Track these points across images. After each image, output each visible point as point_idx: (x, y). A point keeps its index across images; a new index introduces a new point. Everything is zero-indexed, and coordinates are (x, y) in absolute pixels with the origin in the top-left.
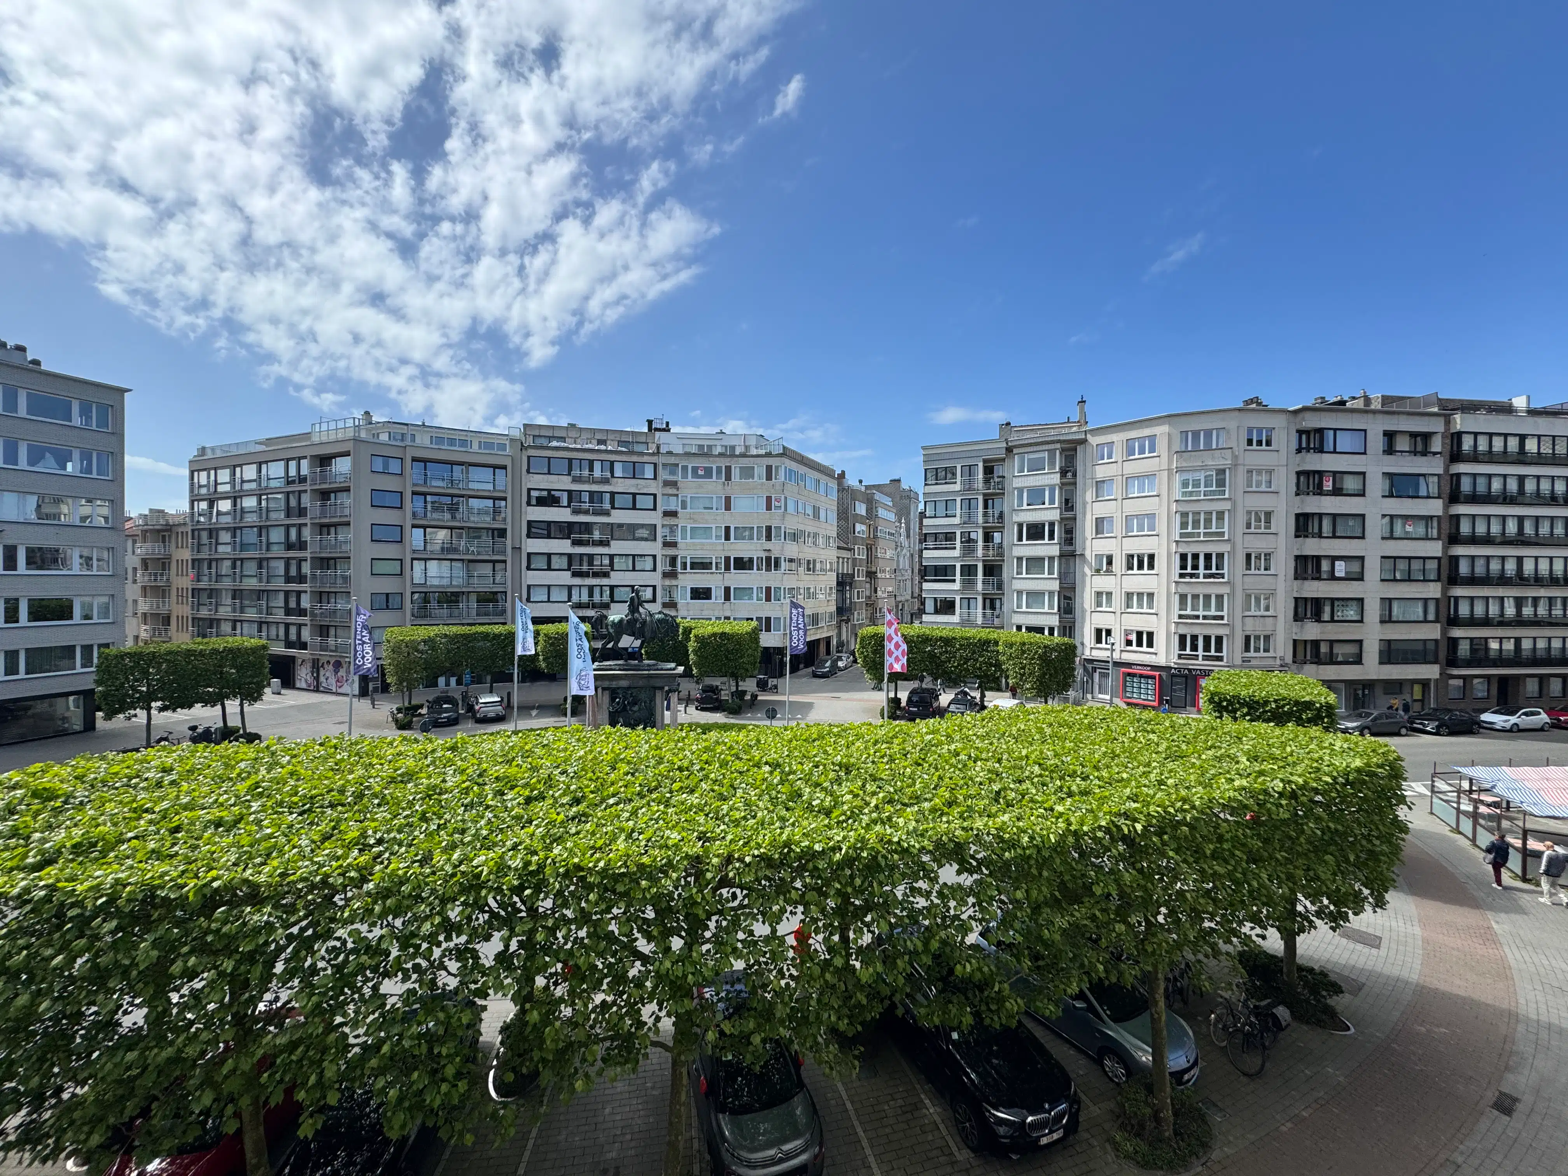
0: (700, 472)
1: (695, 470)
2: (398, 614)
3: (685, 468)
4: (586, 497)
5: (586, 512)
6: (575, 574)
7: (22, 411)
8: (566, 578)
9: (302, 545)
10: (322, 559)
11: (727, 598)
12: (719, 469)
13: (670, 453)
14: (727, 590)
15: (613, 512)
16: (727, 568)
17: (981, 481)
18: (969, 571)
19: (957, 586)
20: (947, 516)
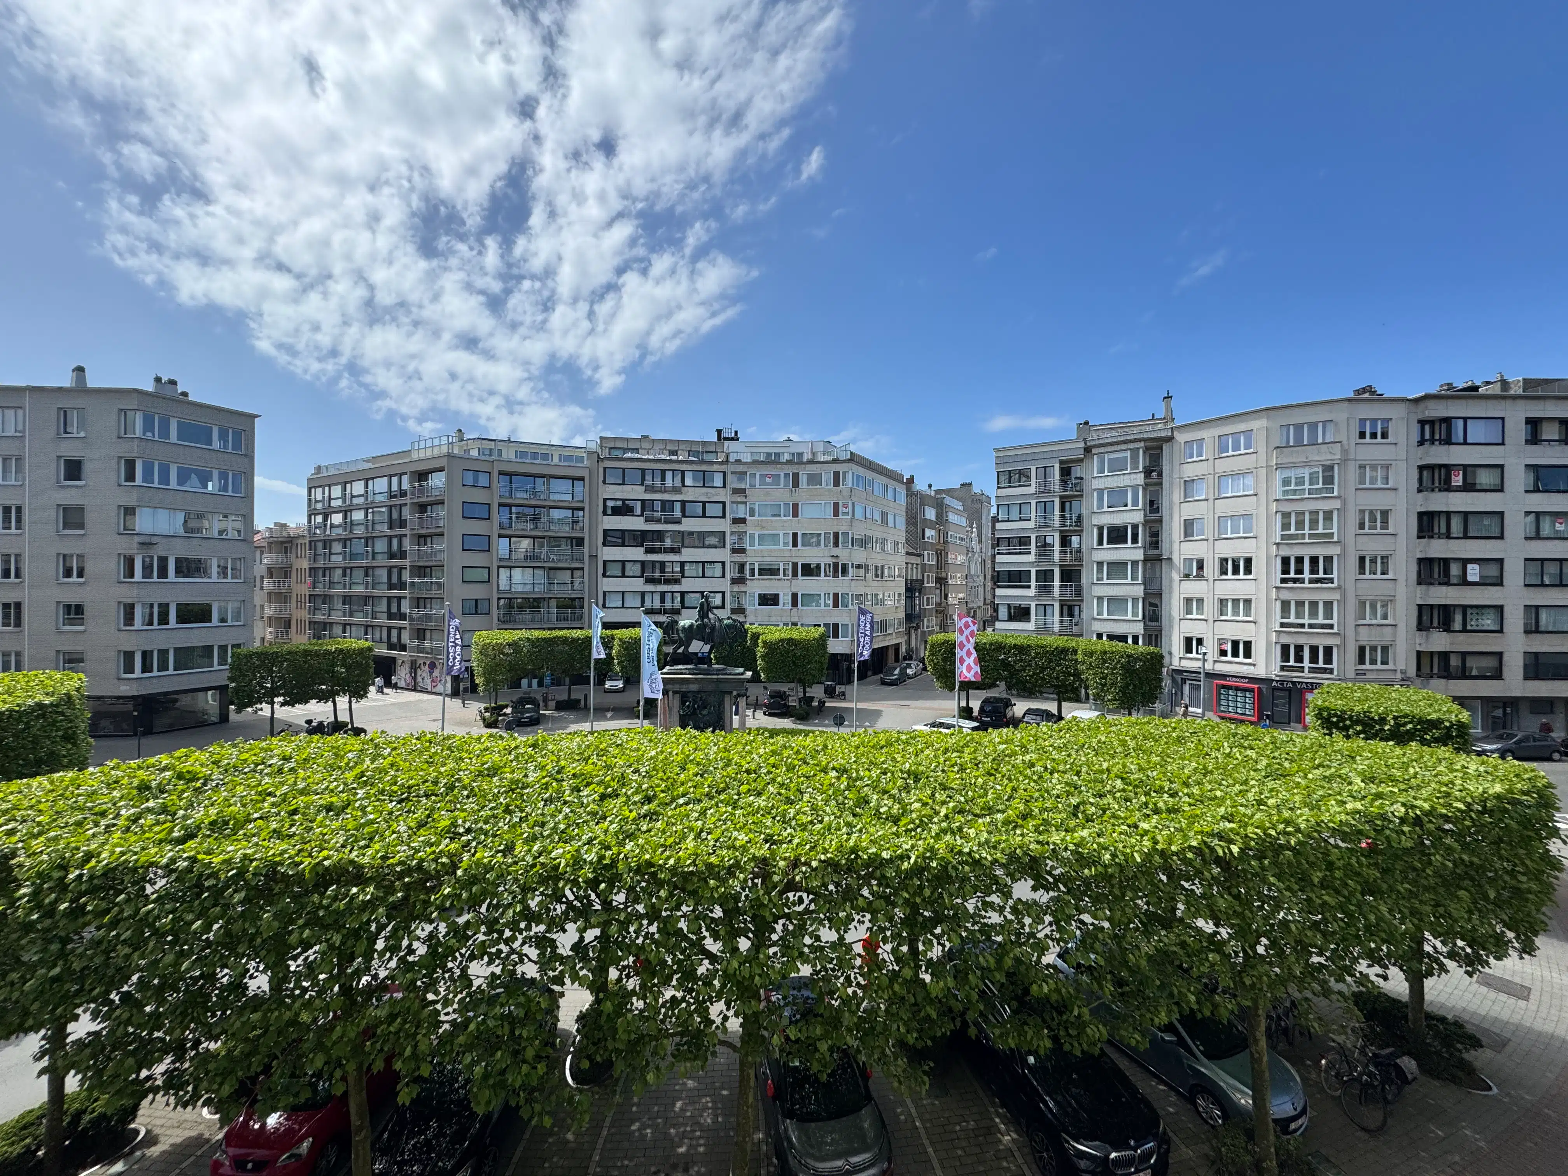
0: (768, 480)
1: (763, 477)
2: (486, 618)
3: (753, 476)
4: (658, 506)
5: (658, 521)
6: (648, 581)
7: (173, 439)
8: (639, 584)
9: (402, 555)
10: (419, 567)
11: (795, 604)
12: (786, 476)
13: (738, 461)
14: (795, 596)
15: (684, 520)
16: (795, 574)
17: (1057, 483)
18: (1045, 576)
19: (1032, 592)
20: (1021, 520)
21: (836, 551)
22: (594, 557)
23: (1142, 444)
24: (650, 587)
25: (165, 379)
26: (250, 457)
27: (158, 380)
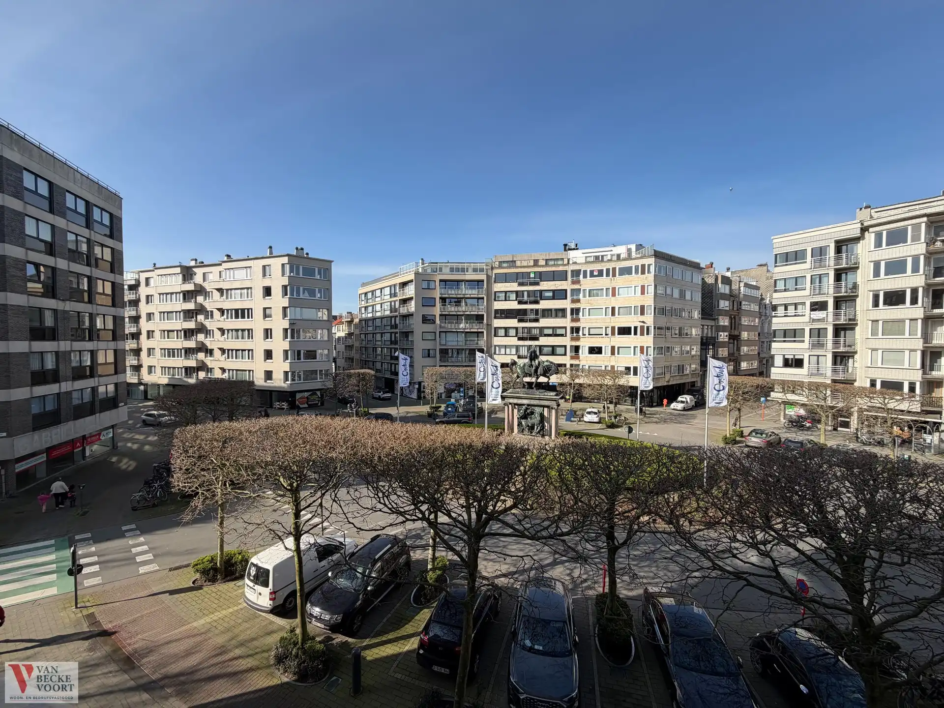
0: (596, 273)
1: (592, 272)
2: (434, 359)
3: (585, 272)
4: (526, 294)
5: (526, 303)
6: (520, 339)
7: (301, 275)
8: (514, 341)
9: (396, 326)
10: (403, 332)
11: (613, 353)
12: (608, 270)
13: (575, 263)
14: (613, 348)
15: (541, 302)
16: (613, 334)
17: (832, 259)
18: (819, 333)
19: (806, 345)
20: (796, 289)
21: (642, 318)
22: (489, 325)
23: (925, 219)
24: (521, 343)
25: (299, 248)
26: (330, 281)
27: (297, 249)
